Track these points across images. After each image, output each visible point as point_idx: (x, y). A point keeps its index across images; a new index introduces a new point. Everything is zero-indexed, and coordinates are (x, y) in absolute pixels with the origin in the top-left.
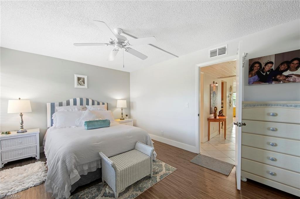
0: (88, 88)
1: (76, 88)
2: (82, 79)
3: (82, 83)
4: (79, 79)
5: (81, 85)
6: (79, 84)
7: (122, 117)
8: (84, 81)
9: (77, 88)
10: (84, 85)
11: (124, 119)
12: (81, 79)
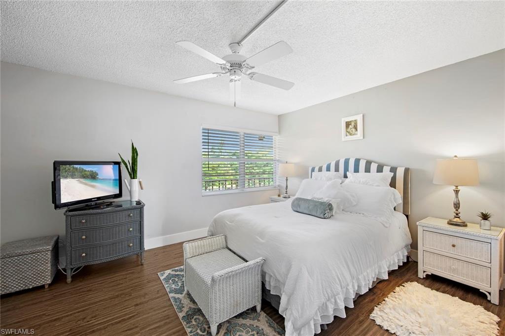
0: (364, 138)
1: (344, 141)
2: (353, 124)
3: (354, 130)
4: (348, 124)
5: (351, 134)
6: (348, 134)
7: (457, 216)
8: (357, 125)
9: (346, 141)
10: (357, 134)
11: (464, 225)
12: (350, 124)
